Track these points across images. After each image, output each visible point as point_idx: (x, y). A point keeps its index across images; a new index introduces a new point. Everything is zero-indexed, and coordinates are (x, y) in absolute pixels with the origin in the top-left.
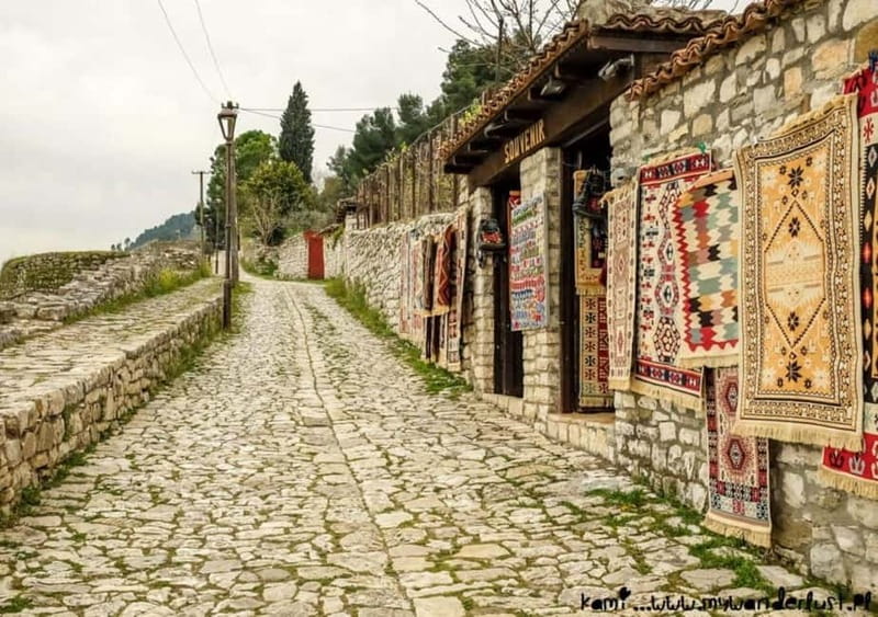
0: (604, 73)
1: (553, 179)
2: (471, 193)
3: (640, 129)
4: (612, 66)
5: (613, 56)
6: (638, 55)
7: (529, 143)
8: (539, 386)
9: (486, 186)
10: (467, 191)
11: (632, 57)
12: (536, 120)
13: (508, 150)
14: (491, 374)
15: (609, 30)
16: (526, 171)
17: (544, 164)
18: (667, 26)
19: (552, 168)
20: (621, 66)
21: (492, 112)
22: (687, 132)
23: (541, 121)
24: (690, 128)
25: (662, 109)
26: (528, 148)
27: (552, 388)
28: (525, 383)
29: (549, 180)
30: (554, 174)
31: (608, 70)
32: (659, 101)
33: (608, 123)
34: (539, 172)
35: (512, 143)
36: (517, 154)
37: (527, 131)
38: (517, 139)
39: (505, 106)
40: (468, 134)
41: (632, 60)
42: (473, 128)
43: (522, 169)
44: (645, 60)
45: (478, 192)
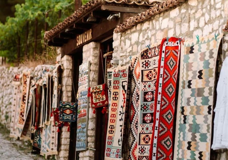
0: (109, 18)
1: (96, 57)
2: (62, 57)
3: (120, 45)
4: (112, 17)
5: (112, 13)
6: (122, 13)
7: (86, 38)
8: (85, 157)
9: (69, 55)
10: (60, 56)
11: (120, 14)
12: (88, 29)
13: (78, 39)
14: (67, 155)
15: (110, 3)
16: (85, 51)
17: (92, 50)
18: (134, 2)
19: (95, 52)
20: (115, 16)
21: (69, 23)
22: (131, 50)
23: (91, 30)
24: (132, 48)
25: (126, 38)
26: (85, 41)
27: (90, 157)
28: (80, 156)
29: (94, 58)
30: (96, 55)
31: (110, 17)
32: (126, 35)
33: (112, 38)
34: (90, 53)
35: (80, 36)
36: (81, 43)
37: (85, 33)
38: (82, 35)
39: (74, 21)
40: (59, 30)
41: (119, 15)
42: (60, 27)
43: (84, 50)
44: (125, 15)
45: (65, 57)
